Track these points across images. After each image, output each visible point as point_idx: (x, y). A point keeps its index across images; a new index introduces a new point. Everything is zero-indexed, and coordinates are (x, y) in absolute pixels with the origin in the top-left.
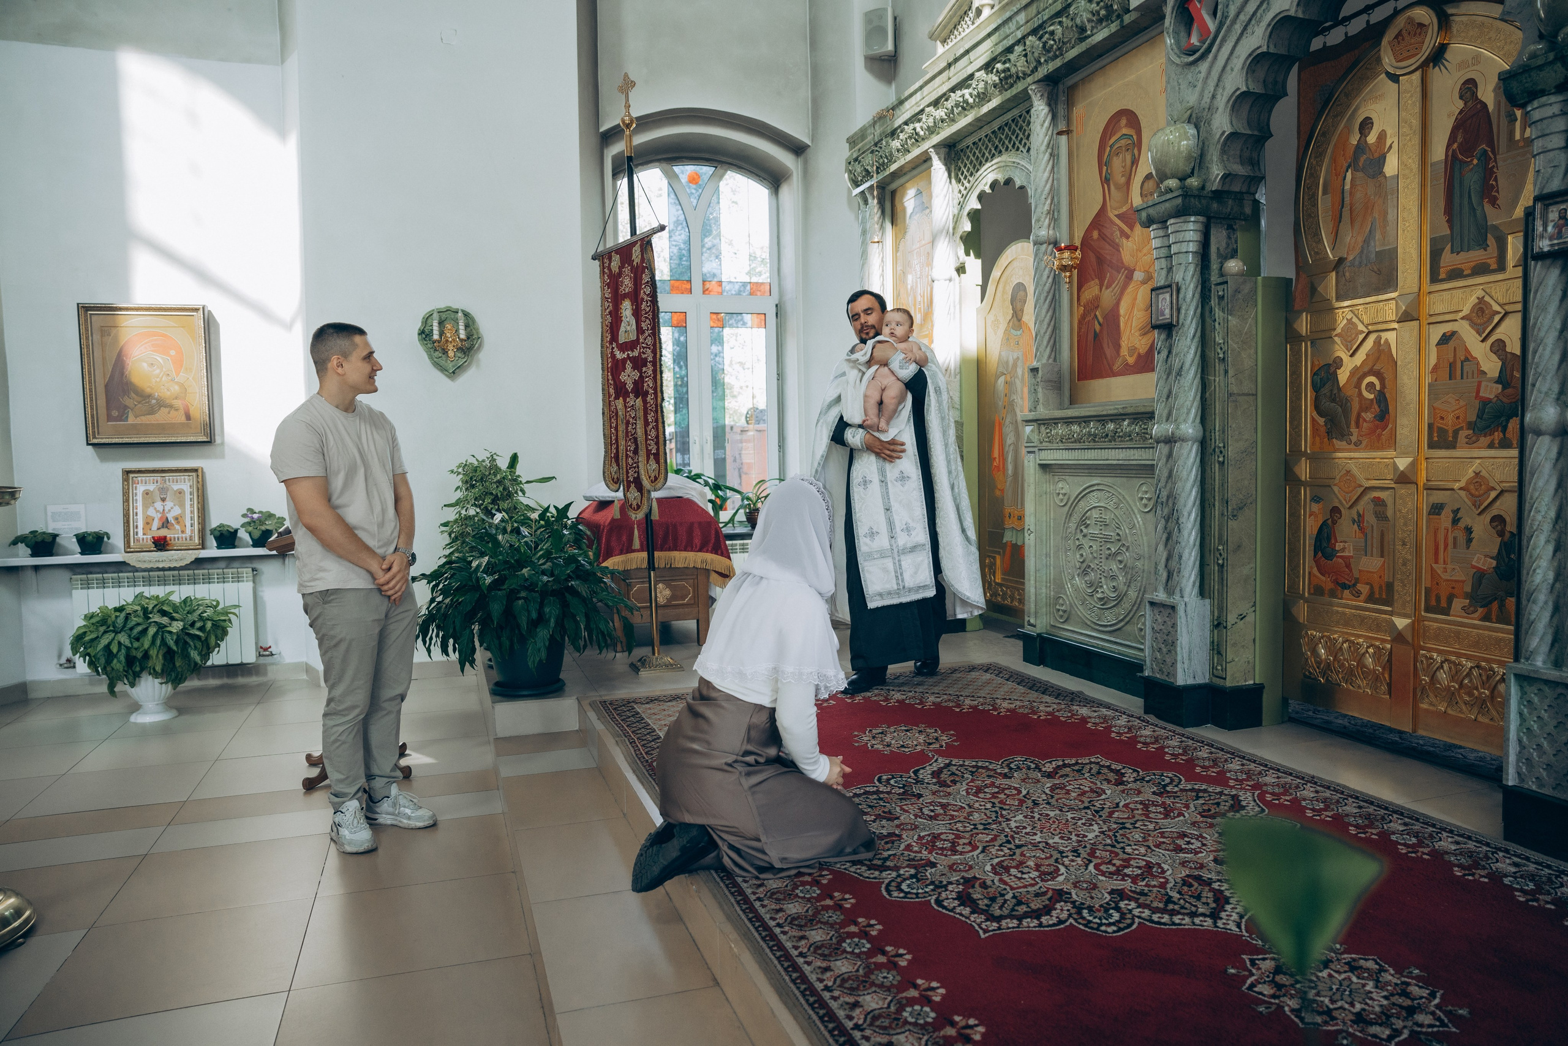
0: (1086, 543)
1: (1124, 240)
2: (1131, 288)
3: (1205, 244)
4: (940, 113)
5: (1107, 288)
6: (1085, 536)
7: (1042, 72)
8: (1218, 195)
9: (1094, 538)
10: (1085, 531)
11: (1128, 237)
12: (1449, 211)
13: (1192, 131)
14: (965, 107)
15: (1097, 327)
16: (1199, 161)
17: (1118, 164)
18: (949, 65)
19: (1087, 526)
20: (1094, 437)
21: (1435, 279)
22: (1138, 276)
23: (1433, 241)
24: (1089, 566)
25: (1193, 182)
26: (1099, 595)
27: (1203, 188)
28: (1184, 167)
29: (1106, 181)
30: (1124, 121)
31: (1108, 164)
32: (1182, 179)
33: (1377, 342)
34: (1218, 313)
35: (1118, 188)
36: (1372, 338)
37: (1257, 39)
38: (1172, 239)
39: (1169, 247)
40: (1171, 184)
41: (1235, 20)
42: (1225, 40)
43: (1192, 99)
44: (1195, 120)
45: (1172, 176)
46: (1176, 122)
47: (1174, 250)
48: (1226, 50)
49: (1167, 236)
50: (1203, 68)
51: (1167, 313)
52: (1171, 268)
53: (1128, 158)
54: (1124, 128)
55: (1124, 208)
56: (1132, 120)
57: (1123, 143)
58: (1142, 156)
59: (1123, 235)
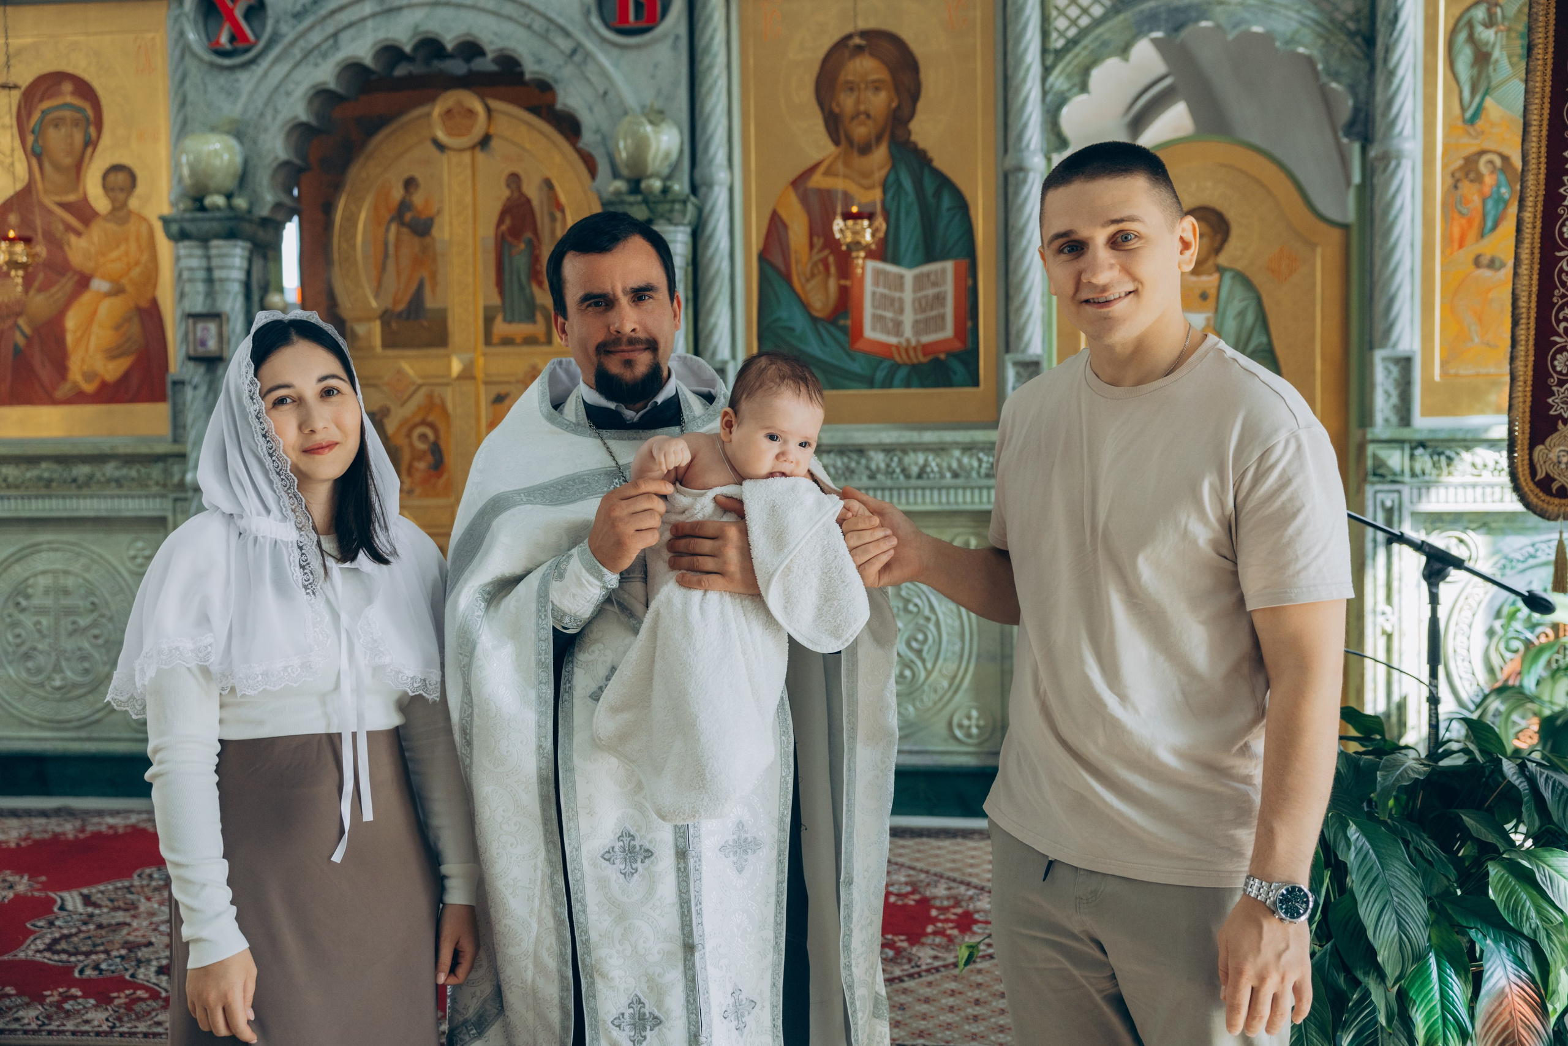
0: (28, 620)
1: (73, 239)
2: (86, 298)
3: (249, 273)
5: (40, 290)
6: (23, 610)
8: (265, 222)
9: (43, 611)
10: (24, 603)
11: (79, 234)
12: (500, 283)
13: (233, 142)
15: (20, 340)
16: (244, 178)
17: (57, 139)
19: (28, 597)
20: (48, 483)
21: (488, 341)
22: (99, 285)
23: (487, 309)
24: (35, 649)
25: (241, 203)
26: (58, 683)
27: (250, 211)
28: (230, 184)
29: (37, 154)
30: (67, 87)
31: (39, 132)
32: (229, 196)
33: (430, 396)
35: (57, 167)
36: (423, 391)
37: (325, 73)
38: (215, 262)
39: (209, 270)
40: (219, 200)
41: (293, 43)
42: (277, 60)
43: (233, 110)
44: (238, 131)
45: (218, 192)
46: (213, 129)
47: (217, 274)
48: (281, 70)
49: (208, 258)
50: (246, 80)
51: (212, 345)
52: (210, 294)
53: (78, 138)
54: (67, 95)
55: (71, 198)
56: (84, 89)
57: (67, 114)
58: (106, 140)
59: (69, 228)
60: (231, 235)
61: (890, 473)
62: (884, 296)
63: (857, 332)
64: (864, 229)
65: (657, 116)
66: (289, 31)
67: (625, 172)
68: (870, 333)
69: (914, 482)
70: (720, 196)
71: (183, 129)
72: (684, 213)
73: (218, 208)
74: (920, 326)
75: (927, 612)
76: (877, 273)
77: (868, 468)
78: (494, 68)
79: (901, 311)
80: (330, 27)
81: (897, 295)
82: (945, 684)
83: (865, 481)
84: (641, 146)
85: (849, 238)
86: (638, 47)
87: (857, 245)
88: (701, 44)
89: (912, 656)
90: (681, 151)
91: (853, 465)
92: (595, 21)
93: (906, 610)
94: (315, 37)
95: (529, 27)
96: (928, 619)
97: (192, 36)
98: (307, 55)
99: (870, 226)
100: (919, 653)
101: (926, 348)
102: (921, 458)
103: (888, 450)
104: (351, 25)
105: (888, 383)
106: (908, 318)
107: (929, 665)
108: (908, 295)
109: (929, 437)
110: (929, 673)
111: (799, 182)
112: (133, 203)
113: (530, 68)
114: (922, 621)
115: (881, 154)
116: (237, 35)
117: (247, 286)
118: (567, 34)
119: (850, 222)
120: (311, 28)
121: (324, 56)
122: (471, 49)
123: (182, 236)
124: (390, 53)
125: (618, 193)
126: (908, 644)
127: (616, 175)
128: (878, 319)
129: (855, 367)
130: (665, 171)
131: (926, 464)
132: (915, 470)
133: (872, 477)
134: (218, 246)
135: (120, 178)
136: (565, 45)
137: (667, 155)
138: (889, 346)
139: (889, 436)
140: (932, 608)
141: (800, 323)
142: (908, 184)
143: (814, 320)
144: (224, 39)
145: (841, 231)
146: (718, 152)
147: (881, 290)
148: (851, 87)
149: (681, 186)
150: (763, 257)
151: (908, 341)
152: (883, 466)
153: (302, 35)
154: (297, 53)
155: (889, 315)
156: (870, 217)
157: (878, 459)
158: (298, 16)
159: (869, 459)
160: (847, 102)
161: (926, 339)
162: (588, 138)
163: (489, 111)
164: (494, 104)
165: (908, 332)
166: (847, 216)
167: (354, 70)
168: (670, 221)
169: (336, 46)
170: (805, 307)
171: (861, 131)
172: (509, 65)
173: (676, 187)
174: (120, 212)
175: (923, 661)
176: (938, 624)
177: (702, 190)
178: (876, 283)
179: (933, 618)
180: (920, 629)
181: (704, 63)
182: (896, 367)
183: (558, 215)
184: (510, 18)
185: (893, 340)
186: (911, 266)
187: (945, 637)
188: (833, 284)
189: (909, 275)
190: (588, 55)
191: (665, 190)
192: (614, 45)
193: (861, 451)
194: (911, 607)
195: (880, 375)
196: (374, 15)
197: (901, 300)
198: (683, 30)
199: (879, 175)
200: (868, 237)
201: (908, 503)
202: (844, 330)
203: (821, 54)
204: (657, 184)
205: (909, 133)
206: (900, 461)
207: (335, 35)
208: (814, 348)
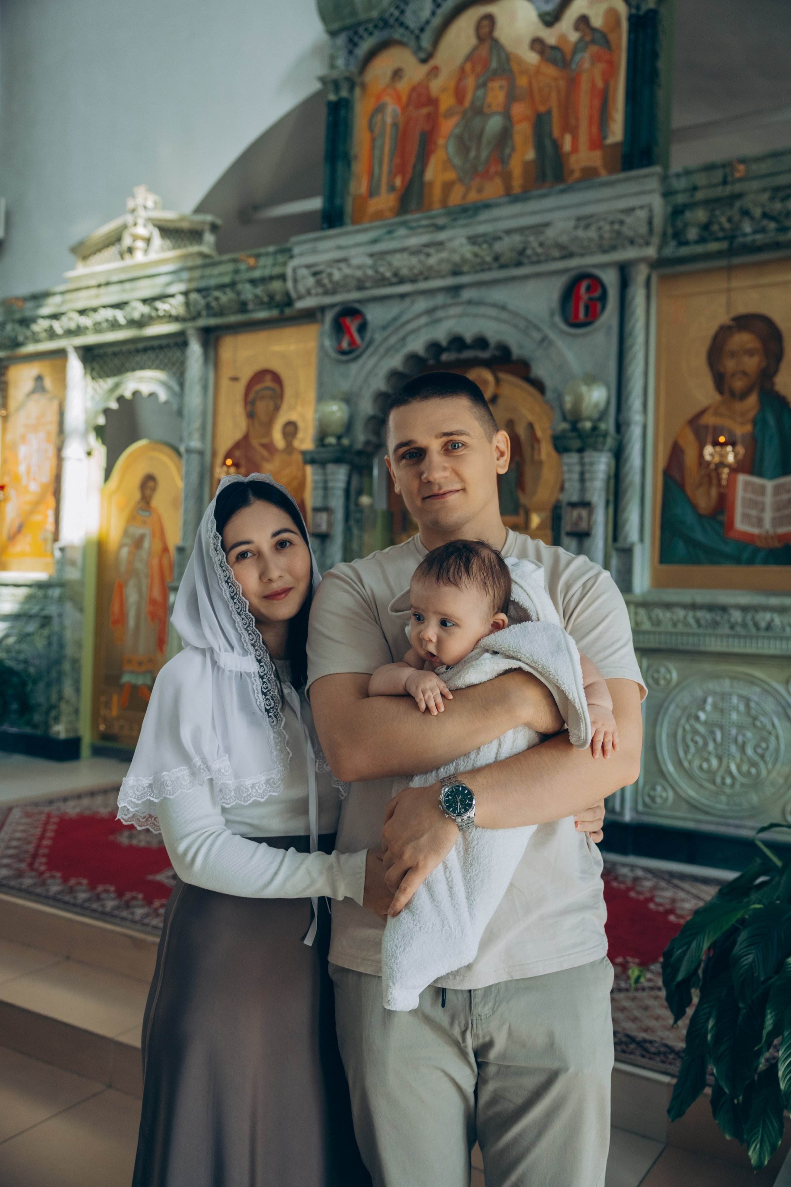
3: (349, 483)
4: (86, 321)
7: (202, 322)
8: (359, 453)
13: (344, 406)
14: (114, 325)
16: (349, 426)
17: (262, 407)
18: (99, 286)
25: (346, 442)
27: (351, 447)
28: (339, 430)
29: (251, 415)
30: (268, 377)
31: (254, 403)
32: (339, 438)
34: (355, 531)
35: (260, 423)
37: (396, 362)
38: (330, 477)
39: (326, 482)
40: (332, 440)
41: (380, 344)
42: (372, 354)
43: (345, 386)
44: (348, 399)
45: (333, 435)
46: (334, 398)
47: (330, 484)
48: (372, 361)
49: (325, 474)
50: (354, 368)
51: (324, 528)
52: (325, 497)
53: (271, 405)
54: (268, 382)
55: (265, 441)
56: (277, 378)
57: (268, 393)
58: (285, 406)
59: (264, 458)
60: (338, 461)
61: (744, 625)
62: (750, 500)
63: (730, 524)
64: (727, 453)
65: (591, 380)
66: (378, 337)
67: (569, 417)
68: (740, 525)
69: (762, 633)
70: (636, 432)
71: (321, 398)
72: (604, 443)
73: (330, 445)
74: (776, 522)
75: (769, 727)
76: (747, 484)
77: (729, 621)
78: (497, 353)
79: (763, 510)
80: (401, 333)
81: (759, 499)
82: (781, 781)
83: (727, 630)
84: (578, 400)
85: (717, 459)
86: (583, 335)
87: (722, 464)
88: (627, 329)
89: (756, 758)
90: (608, 403)
91: (718, 618)
92: (558, 319)
93: (754, 725)
94: (393, 340)
95: (515, 326)
96: (770, 733)
97: (327, 343)
98: (388, 351)
99: (733, 451)
100: (762, 757)
101: (781, 538)
102: (768, 616)
103: (744, 609)
104: (413, 331)
105: (751, 561)
106: (768, 516)
107: (770, 766)
108: (768, 500)
109: (774, 601)
110: (769, 772)
111: (694, 422)
112: (296, 444)
113: (516, 352)
114: (765, 734)
115: (753, 400)
116: (352, 342)
117: (347, 492)
118: (538, 329)
119: (718, 448)
120: (390, 335)
121: (397, 351)
122: (481, 342)
123: (312, 462)
124: (435, 347)
125: (564, 431)
126: (755, 750)
127: (565, 419)
128: (746, 516)
129: (728, 549)
130: (596, 415)
131: (772, 620)
132: (763, 625)
133: (732, 627)
134: (330, 467)
135: (290, 429)
136: (537, 336)
137: (596, 405)
138: (751, 536)
139: (745, 599)
140: (774, 726)
141: (690, 518)
142: (771, 420)
143: (700, 516)
144: (345, 345)
145: (712, 455)
146: (635, 402)
147: (749, 495)
148: (733, 354)
149: (609, 425)
150: (667, 473)
151: (767, 532)
152: (739, 620)
153: (385, 339)
154: (382, 350)
155: (754, 513)
156: (733, 444)
157: (737, 616)
158: (384, 328)
159: (730, 615)
160: (730, 365)
161: (781, 530)
162: (549, 394)
163: (498, 381)
164: (502, 376)
165: (767, 525)
166: (716, 444)
167: (413, 358)
168: (596, 449)
169: (404, 345)
170: (694, 507)
171: (739, 384)
172: (504, 351)
173: (603, 426)
174: (289, 448)
175: (765, 762)
176: (777, 738)
177: (623, 428)
178: (745, 490)
179: (773, 732)
180: (765, 740)
181: (628, 342)
182: (757, 550)
183: (536, 446)
184: (504, 321)
185: (755, 531)
186: (772, 478)
187: (782, 747)
188: (714, 492)
189: (770, 485)
190: (551, 343)
191: (595, 428)
192: (569, 334)
193: (724, 609)
194: (758, 724)
195: (746, 555)
196: (426, 325)
197: (763, 504)
198: (615, 322)
199: (752, 414)
200: (731, 458)
201: (757, 647)
202: (721, 523)
203: (712, 332)
204: (588, 425)
205: (773, 384)
206: (753, 619)
207: (403, 339)
208: (699, 536)
